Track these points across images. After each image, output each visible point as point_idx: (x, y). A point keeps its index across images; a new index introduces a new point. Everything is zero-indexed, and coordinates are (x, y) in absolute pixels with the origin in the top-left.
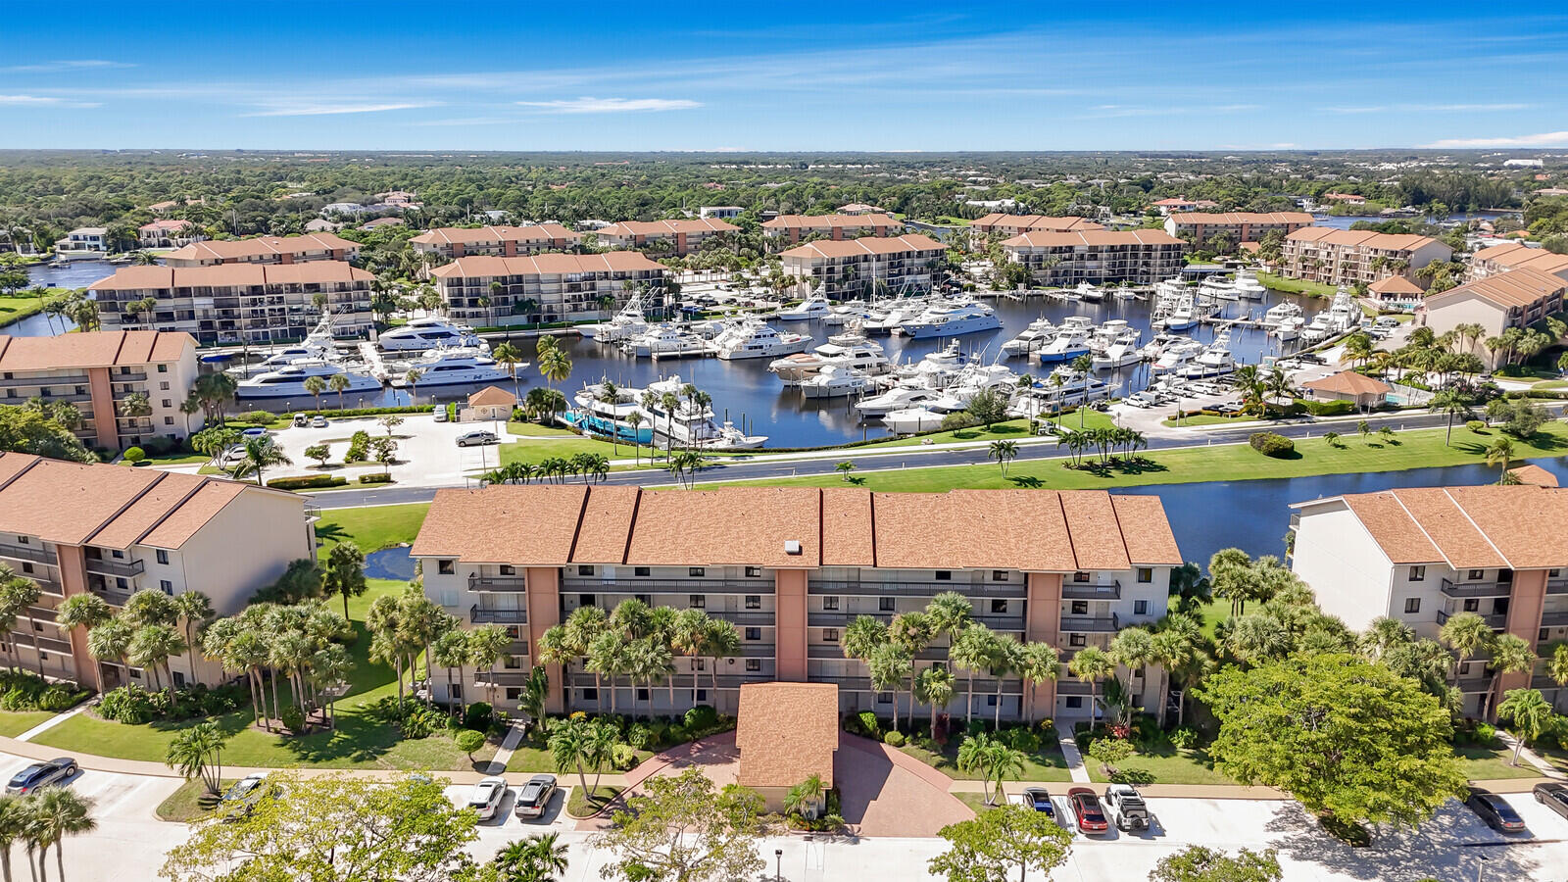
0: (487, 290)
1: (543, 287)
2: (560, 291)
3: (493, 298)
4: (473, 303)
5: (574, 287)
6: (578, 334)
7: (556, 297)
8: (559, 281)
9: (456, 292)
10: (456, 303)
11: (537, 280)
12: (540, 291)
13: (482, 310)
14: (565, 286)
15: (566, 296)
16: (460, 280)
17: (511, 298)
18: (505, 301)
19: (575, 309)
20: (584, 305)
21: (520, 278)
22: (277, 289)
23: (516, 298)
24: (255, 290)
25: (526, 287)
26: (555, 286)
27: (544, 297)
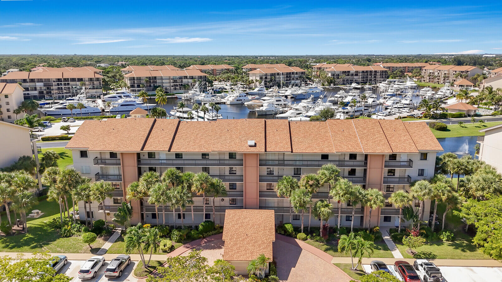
0: (143, 82)
1: (164, 81)
2: (170, 83)
3: (146, 85)
4: (139, 86)
5: (175, 81)
6: (177, 98)
7: (168, 85)
8: (169, 79)
9: (132, 82)
10: (132, 86)
11: (162, 78)
12: (163, 83)
13: (142, 89)
14: (172, 81)
15: (172, 84)
16: (134, 78)
17: (152, 85)
18: (150, 86)
19: (175, 89)
20: (178, 87)
21: (155, 78)
22: (66, 80)
23: (154, 85)
24: (59, 80)
25: (158, 81)
26: (168, 81)
27: (164, 85)
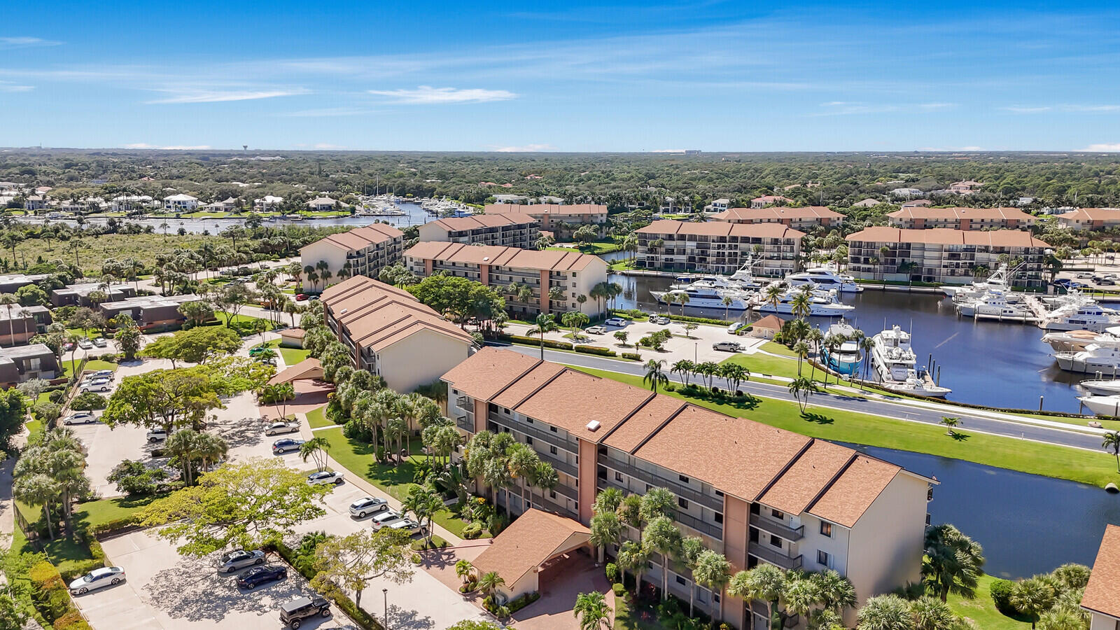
0: (878, 252)
1: (926, 254)
2: (940, 258)
3: (882, 260)
4: (866, 261)
5: (953, 255)
6: (943, 294)
7: (936, 262)
8: (941, 250)
9: (857, 251)
10: (856, 260)
11: (923, 248)
12: (923, 257)
13: (872, 266)
14: (946, 254)
15: (945, 262)
16: (860, 242)
17: (898, 260)
18: (893, 262)
19: (953, 273)
20: (961, 271)
21: (909, 245)
22: (734, 239)
23: (903, 260)
24: (722, 239)
25: (912, 252)
26: (936, 254)
27: (926, 262)
